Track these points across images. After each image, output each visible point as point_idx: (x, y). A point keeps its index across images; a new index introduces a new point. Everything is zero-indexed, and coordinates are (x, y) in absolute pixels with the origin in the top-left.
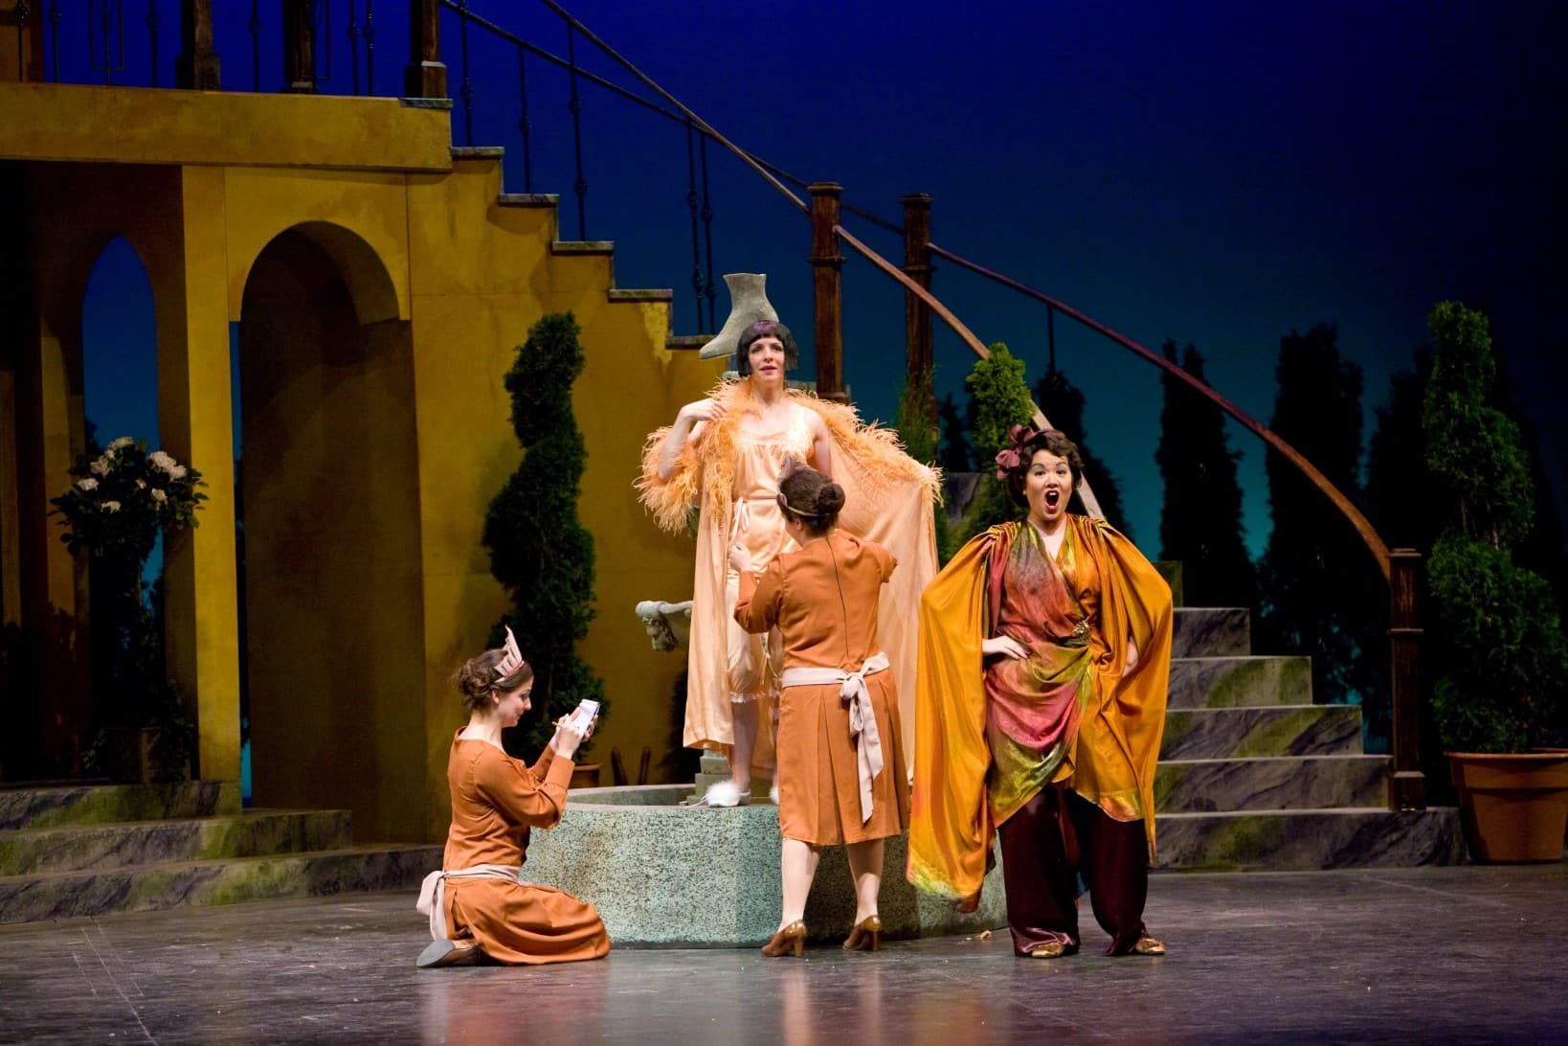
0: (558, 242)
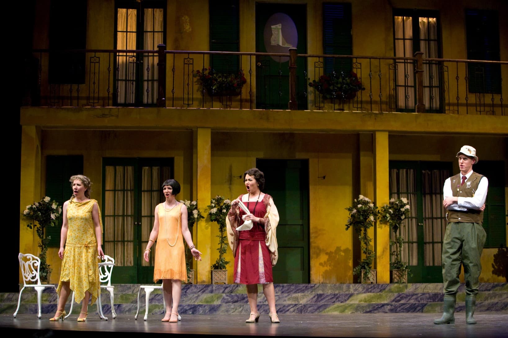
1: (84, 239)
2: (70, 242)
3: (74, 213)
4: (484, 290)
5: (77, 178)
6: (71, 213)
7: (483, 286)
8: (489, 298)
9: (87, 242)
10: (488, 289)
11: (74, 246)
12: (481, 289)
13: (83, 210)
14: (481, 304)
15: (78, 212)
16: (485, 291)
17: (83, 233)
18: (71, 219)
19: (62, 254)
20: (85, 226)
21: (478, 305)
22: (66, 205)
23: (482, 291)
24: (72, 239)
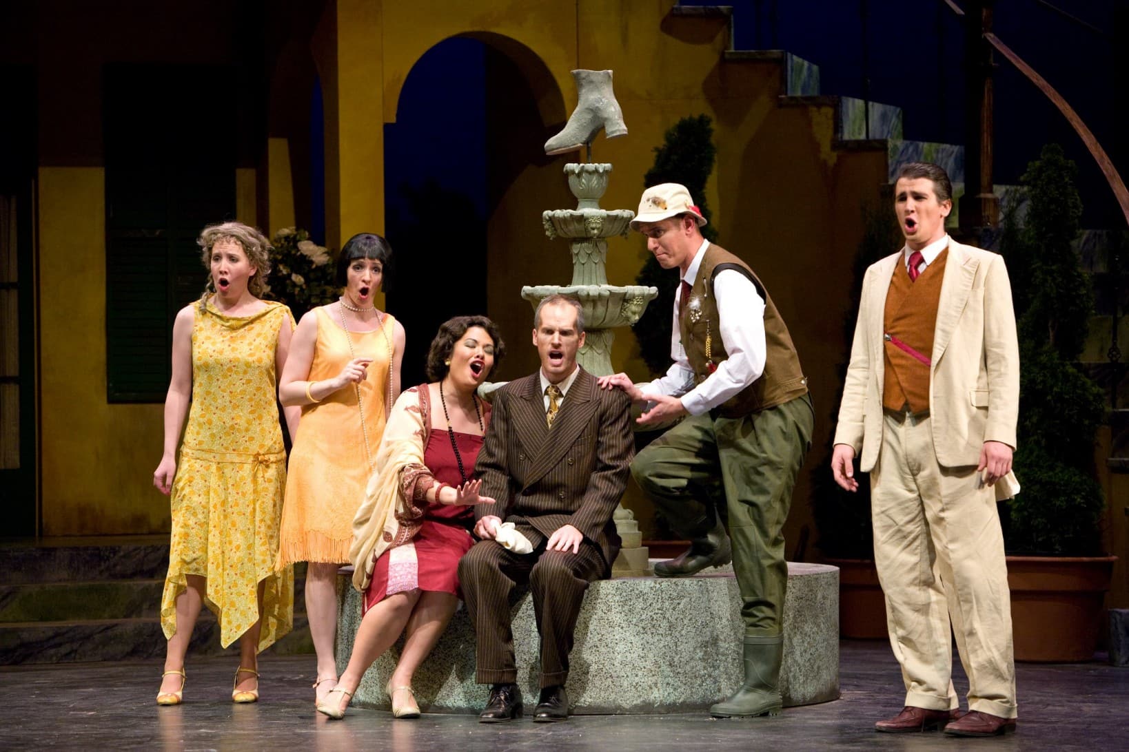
0: (732, 50)
1: (252, 439)
2: (205, 447)
3: (221, 352)
4: (129, 572)
5: (225, 234)
6: (210, 351)
7: (124, 556)
8: (145, 606)
9: (262, 446)
10: (145, 568)
11: (218, 459)
12: (118, 568)
13: (250, 344)
14: (110, 633)
15: (233, 350)
16: (132, 576)
17: (251, 417)
18: (206, 367)
19: (169, 481)
20: (258, 394)
21: (97, 637)
22: (186, 322)
23: (124, 576)
24: (213, 435)
